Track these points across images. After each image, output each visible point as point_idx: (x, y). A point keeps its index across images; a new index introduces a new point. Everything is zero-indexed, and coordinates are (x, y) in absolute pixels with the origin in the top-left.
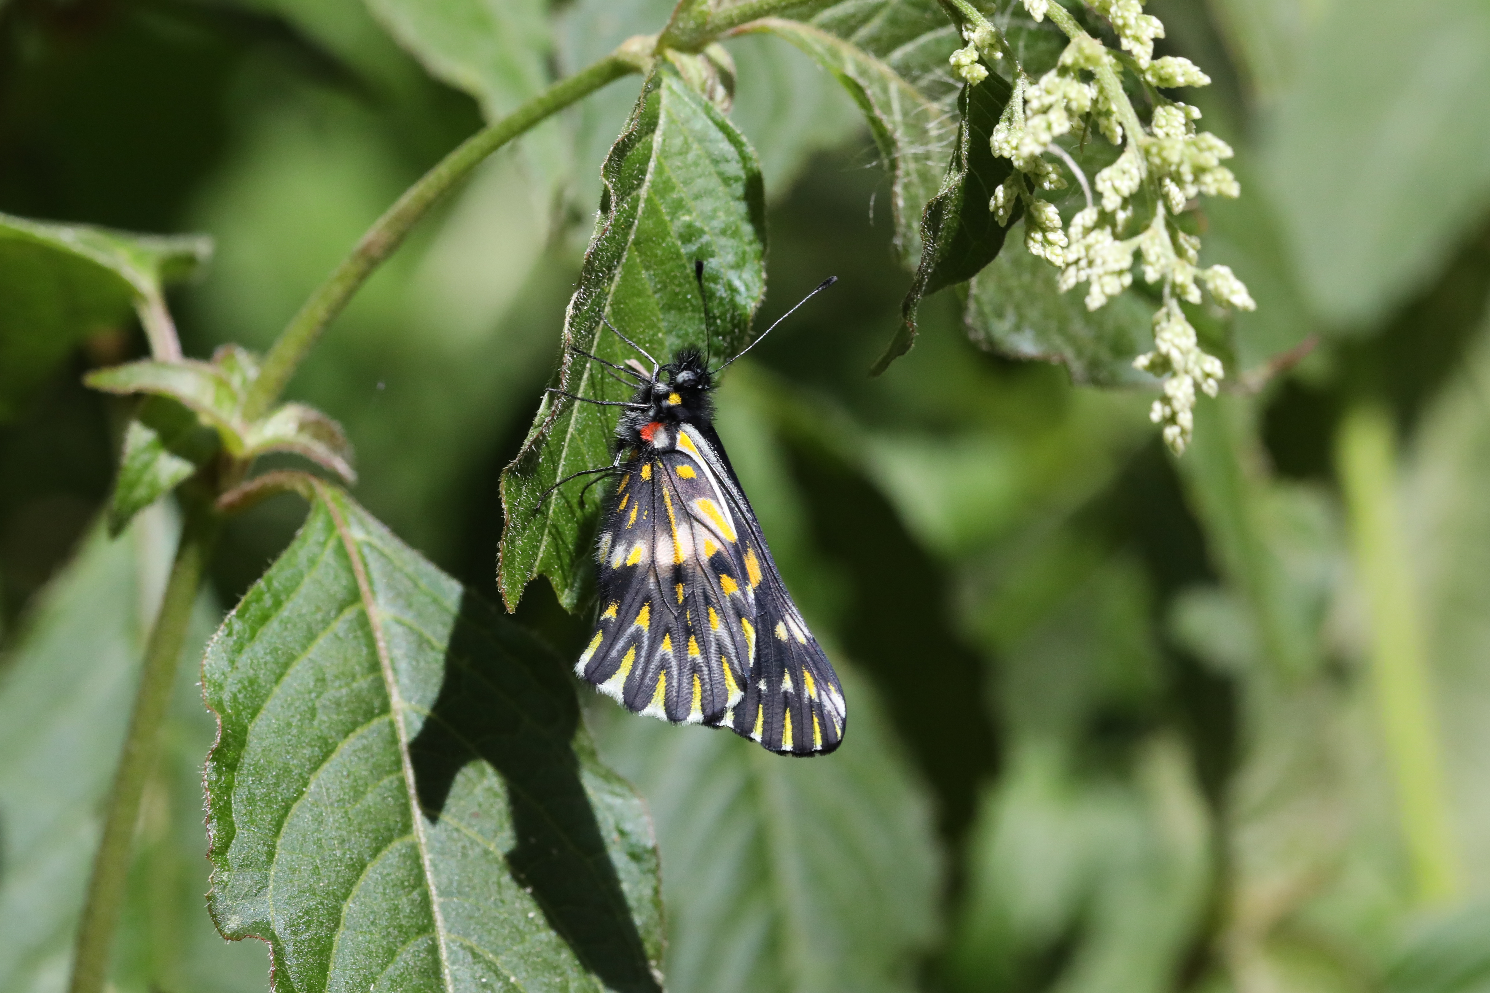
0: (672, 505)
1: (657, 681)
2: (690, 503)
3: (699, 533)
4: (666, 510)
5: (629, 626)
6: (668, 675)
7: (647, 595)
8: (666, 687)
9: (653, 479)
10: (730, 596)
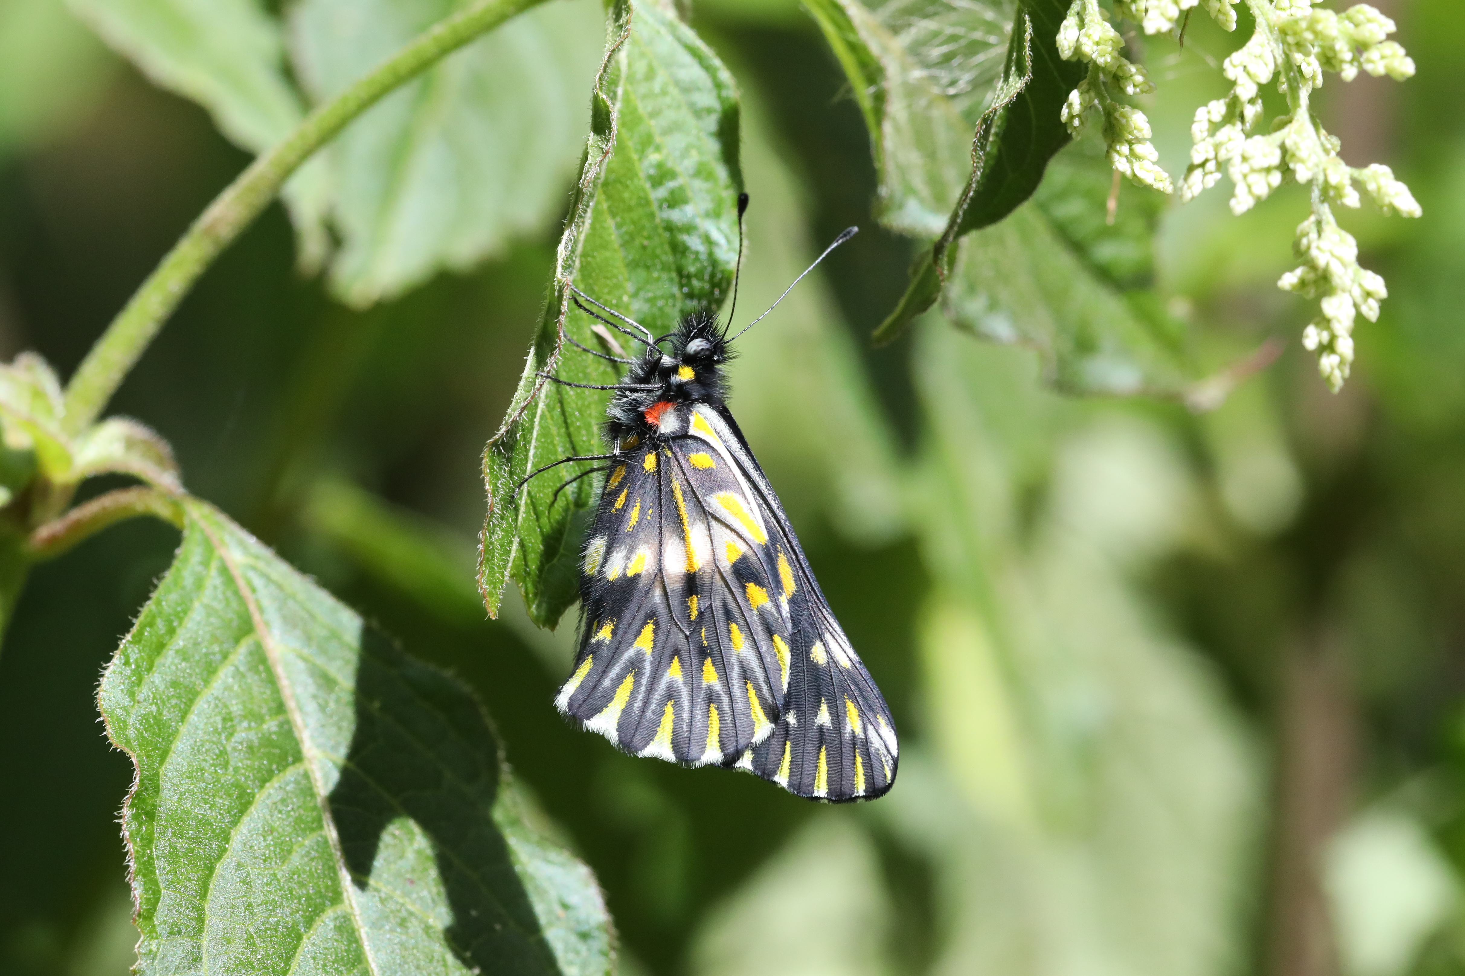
0: (685, 501)
1: (663, 713)
2: (708, 498)
3: (719, 534)
4: (677, 508)
5: (627, 649)
6: (677, 706)
7: (652, 611)
8: (673, 721)
9: (659, 471)
10: (758, 609)
